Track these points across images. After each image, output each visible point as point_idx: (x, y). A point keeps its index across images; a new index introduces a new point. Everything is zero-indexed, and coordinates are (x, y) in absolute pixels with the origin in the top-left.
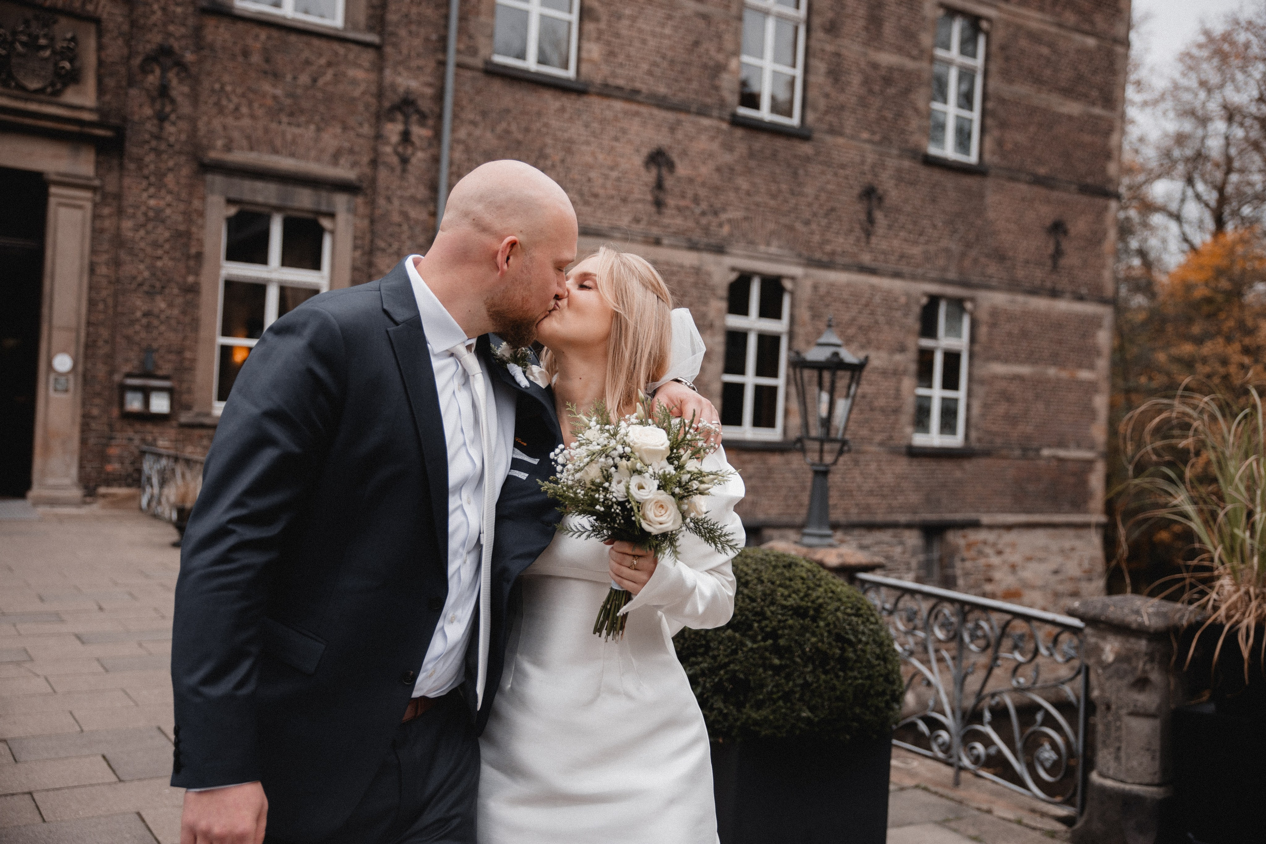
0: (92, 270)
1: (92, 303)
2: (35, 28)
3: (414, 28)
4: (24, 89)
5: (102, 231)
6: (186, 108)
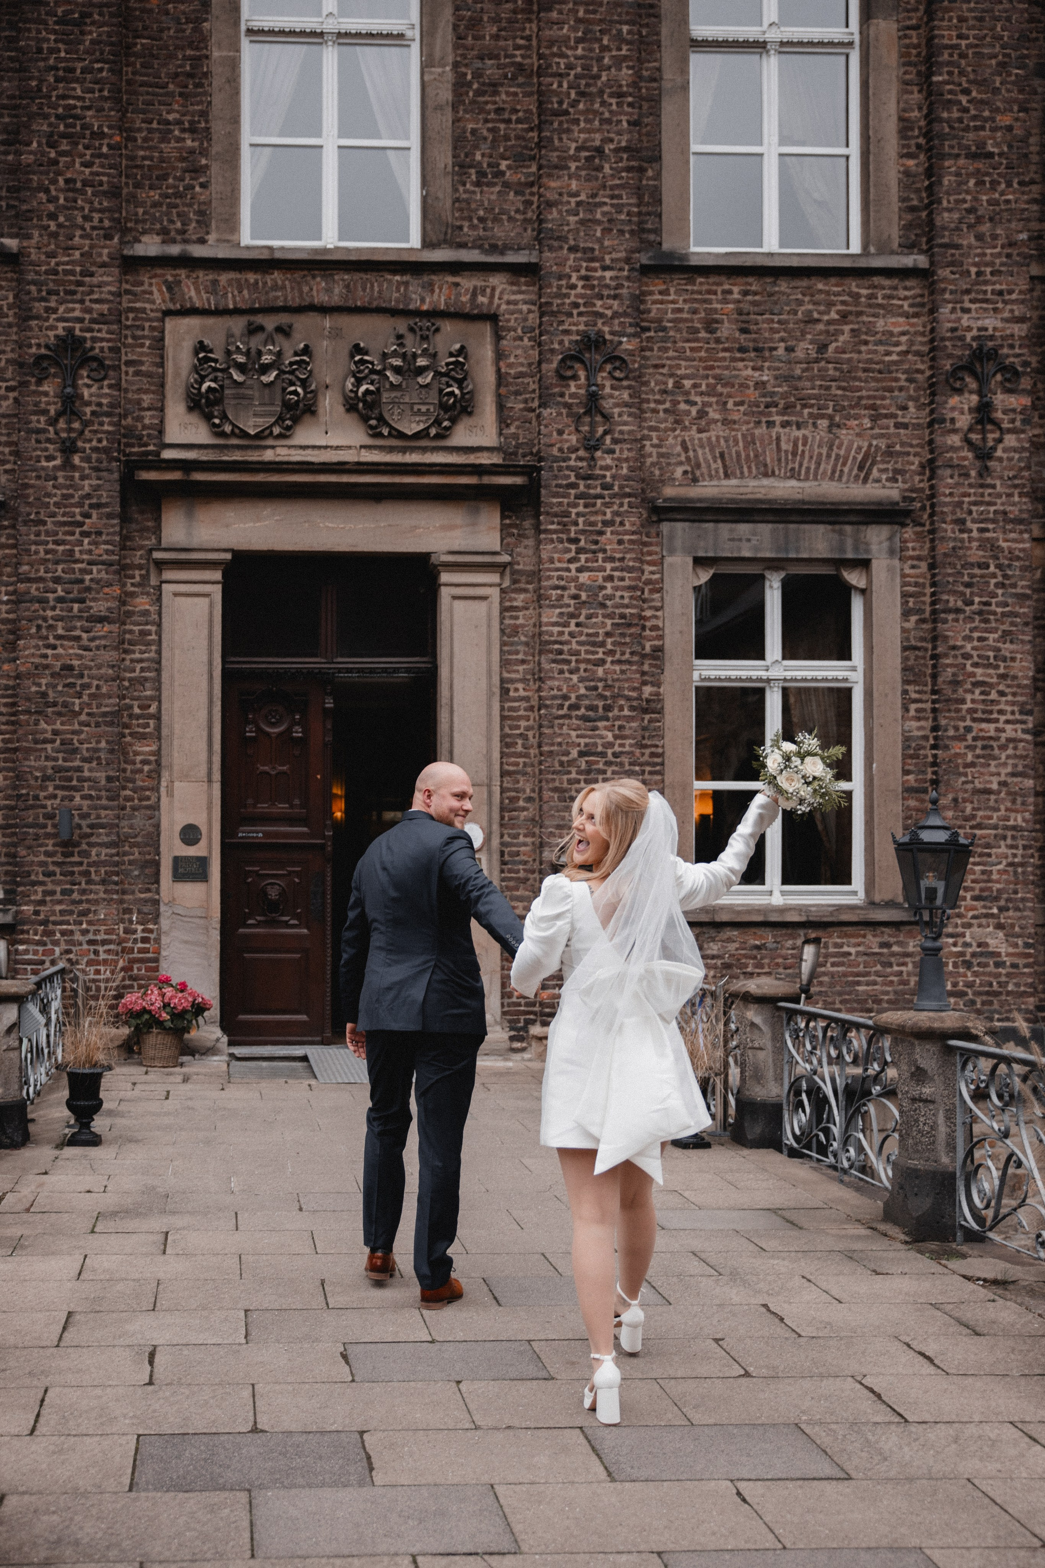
0: (504, 692)
1: (506, 742)
2: (412, 345)
3: (986, 228)
4: (401, 435)
5: (515, 631)
6: (625, 424)
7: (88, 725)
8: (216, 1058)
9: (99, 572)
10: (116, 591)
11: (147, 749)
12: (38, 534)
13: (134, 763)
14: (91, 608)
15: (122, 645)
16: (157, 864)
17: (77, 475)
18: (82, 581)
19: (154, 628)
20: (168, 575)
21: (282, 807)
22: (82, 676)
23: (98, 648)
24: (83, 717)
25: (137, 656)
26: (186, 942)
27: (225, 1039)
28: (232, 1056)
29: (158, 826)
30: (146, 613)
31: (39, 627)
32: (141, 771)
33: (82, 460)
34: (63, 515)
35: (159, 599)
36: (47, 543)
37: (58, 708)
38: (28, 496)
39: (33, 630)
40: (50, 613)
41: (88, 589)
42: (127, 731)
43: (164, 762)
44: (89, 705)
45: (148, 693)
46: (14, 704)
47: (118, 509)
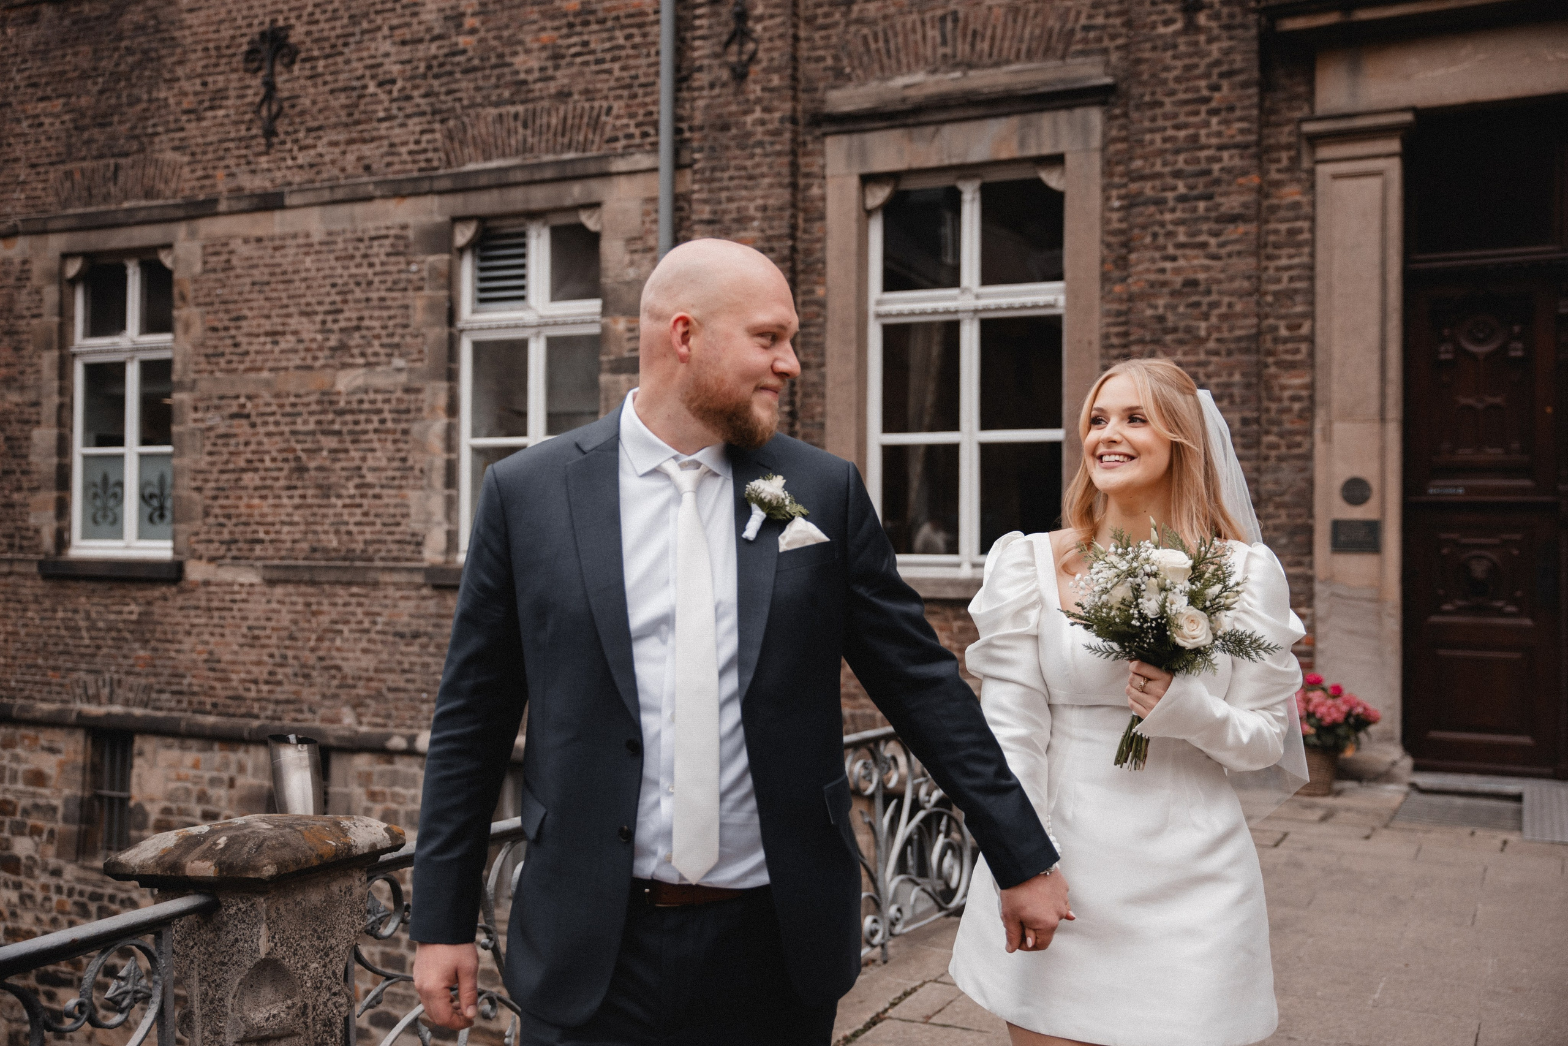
7: (1217, 353)
8: (1391, 787)
9: (1231, 157)
10: (1254, 180)
11: (1297, 381)
12: (1153, 119)
13: (1280, 400)
14: (1220, 205)
15: (1260, 249)
16: (1309, 530)
17: (1202, 38)
18: (1208, 172)
19: (1305, 225)
20: (1324, 152)
21: (1493, 453)
22: (1208, 292)
23: (1230, 255)
24: (1211, 345)
25: (1284, 262)
26: (1351, 632)
27: (1407, 762)
28: (1414, 786)
29: (1311, 482)
30: (1296, 205)
31: (1155, 236)
32: (1289, 410)
33: (1210, 18)
34: (1186, 91)
35: (1313, 186)
36: (1164, 129)
37: (1180, 335)
38: (1141, 74)
39: (1148, 240)
40: (1168, 217)
41: (1217, 182)
42: (1270, 360)
43: (1319, 397)
44: (1218, 329)
45: (1299, 309)
46: (1126, 334)
47: (1255, 74)
